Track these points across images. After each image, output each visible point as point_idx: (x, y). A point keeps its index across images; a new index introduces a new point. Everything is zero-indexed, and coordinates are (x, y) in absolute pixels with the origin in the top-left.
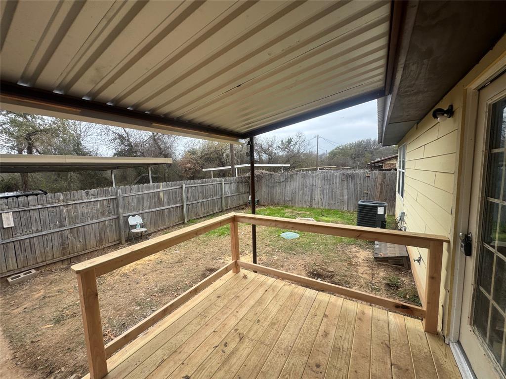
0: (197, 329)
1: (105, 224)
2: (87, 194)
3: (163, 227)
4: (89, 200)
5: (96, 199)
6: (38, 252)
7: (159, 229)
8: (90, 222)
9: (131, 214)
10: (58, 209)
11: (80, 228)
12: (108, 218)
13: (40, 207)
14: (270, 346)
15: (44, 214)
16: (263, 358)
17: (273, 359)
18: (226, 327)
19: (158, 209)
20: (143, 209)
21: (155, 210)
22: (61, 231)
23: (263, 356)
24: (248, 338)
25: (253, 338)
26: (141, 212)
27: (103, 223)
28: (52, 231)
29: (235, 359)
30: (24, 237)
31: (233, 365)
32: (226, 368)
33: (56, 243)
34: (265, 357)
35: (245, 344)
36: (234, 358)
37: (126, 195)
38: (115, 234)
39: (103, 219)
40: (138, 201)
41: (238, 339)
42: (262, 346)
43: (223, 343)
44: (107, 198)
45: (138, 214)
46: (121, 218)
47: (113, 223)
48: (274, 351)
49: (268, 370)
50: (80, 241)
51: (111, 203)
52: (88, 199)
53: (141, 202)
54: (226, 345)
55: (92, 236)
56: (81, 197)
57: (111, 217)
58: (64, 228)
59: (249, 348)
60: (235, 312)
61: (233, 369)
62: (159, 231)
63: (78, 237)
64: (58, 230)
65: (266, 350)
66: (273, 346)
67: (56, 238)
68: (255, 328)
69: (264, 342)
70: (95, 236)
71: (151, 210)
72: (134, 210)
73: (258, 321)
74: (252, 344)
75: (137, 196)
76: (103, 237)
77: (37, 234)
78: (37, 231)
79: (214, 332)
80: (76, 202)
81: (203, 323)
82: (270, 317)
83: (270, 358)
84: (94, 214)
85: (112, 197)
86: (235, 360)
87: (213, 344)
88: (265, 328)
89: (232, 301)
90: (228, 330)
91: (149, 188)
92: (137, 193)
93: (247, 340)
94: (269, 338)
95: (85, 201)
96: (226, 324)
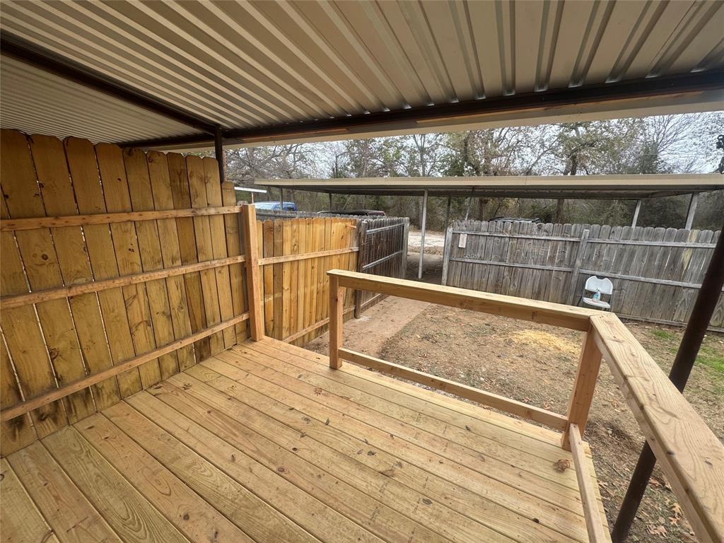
0: (394, 416)
1: (550, 275)
2: (539, 228)
3: (663, 321)
4: (539, 238)
5: (548, 238)
6: (476, 280)
7: (651, 320)
8: (533, 266)
9: (597, 273)
10: (503, 239)
11: (519, 269)
12: (556, 268)
13: (488, 234)
14: (372, 522)
15: (491, 242)
16: (348, 509)
17: (345, 529)
18: (403, 450)
19: (664, 281)
20: (626, 272)
21: (654, 280)
22: (500, 266)
23: (351, 509)
24: (386, 485)
25: (386, 492)
26: (619, 275)
27: (548, 272)
28: (491, 262)
29: (349, 469)
30: (469, 261)
31: (339, 466)
32: (336, 459)
33: (492, 276)
34: (350, 514)
35: (373, 481)
36: (349, 467)
37: (597, 240)
38: (560, 293)
39: (549, 267)
40: (620, 256)
41: (381, 469)
42: (372, 507)
43: (373, 450)
44: (564, 239)
45: (612, 279)
46: (576, 274)
47: (562, 277)
48: (363, 531)
49: (327, 519)
50: (514, 285)
51: (568, 248)
52: (538, 235)
53: (625, 259)
54: (371, 453)
55: (530, 284)
56: (531, 231)
57: (563, 269)
58: (503, 264)
59: (367, 486)
60: (440, 458)
61: (333, 467)
62: (648, 323)
63: (514, 278)
64: (496, 263)
65: (365, 517)
66: (370, 528)
67: (493, 272)
68: (408, 495)
69: (379, 512)
70: (533, 286)
71: (642, 279)
72: (607, 269)
73: (428, 502)
74: (374, 490)
75: (621, 246)
76: (543, 290)
77: (478, 261)
78: (481, 258)
79: (392, 436)
80: (523, 236)
81: (405, 420)
82: (444, 527)
83: (349, 523)
84: (539, 257)
85: (572, 240)
86: (346, 468)
87: (372, 439)
88: (412, 516)
89: (466, 450)
90: (396, 453)
91: (656, 237)
92: (622, 242)
93: (381, 483)
94: (389, 523)
95: (533, 237)
96: (408, 448)
